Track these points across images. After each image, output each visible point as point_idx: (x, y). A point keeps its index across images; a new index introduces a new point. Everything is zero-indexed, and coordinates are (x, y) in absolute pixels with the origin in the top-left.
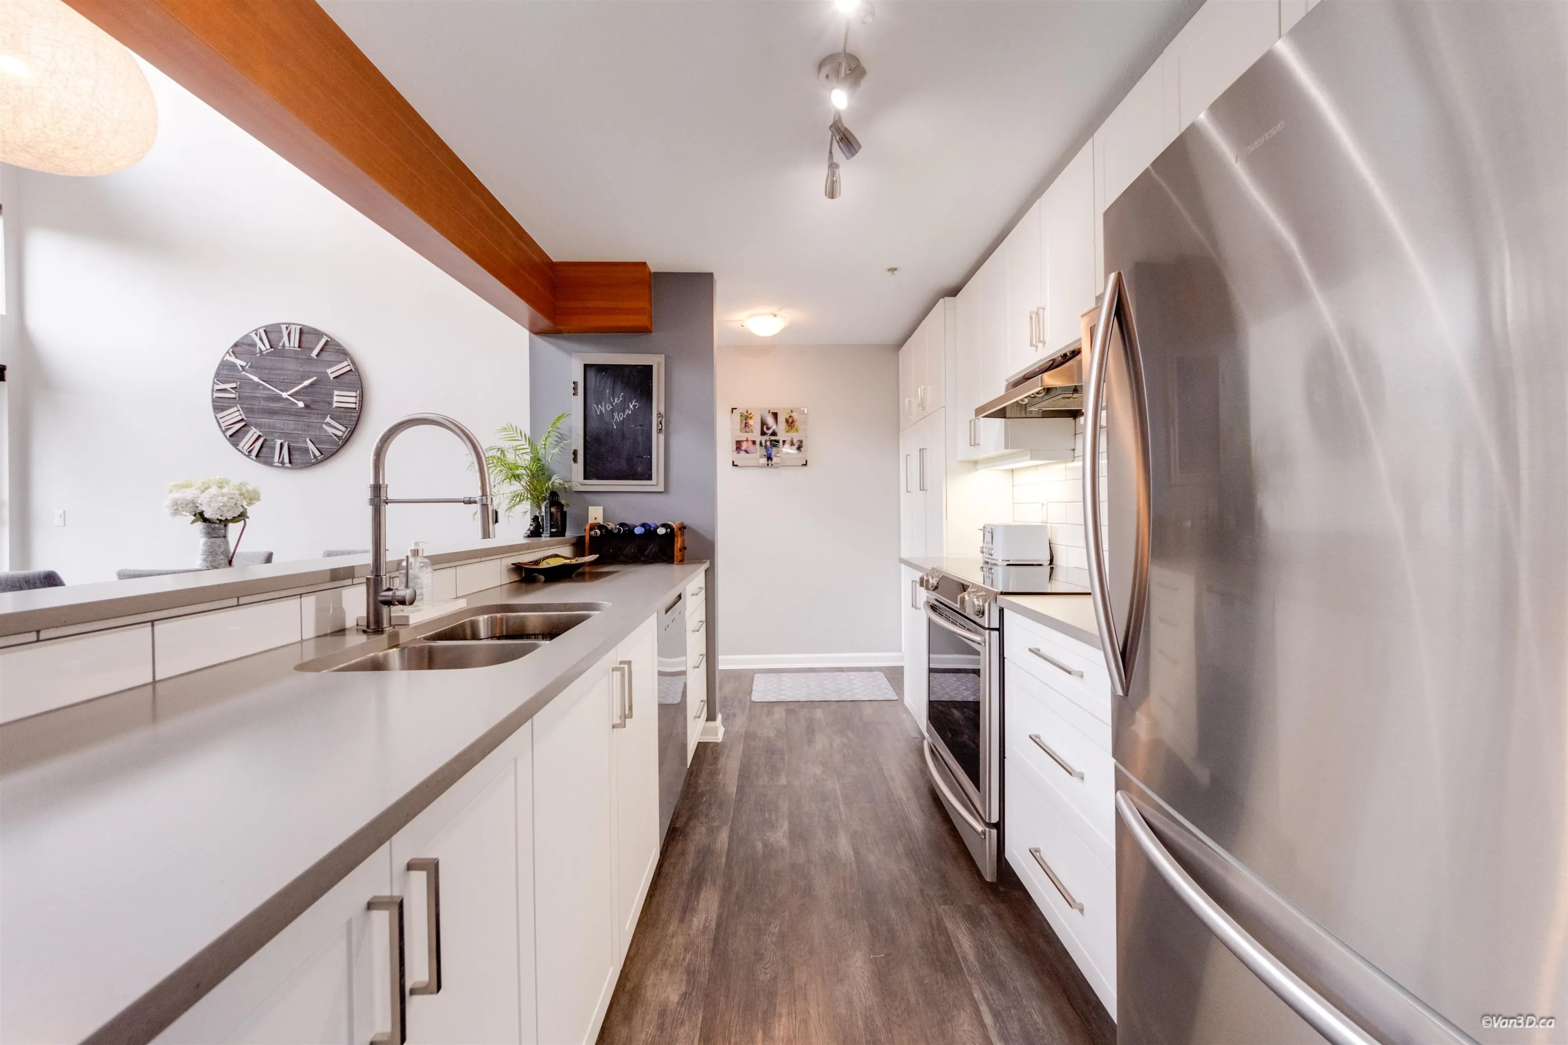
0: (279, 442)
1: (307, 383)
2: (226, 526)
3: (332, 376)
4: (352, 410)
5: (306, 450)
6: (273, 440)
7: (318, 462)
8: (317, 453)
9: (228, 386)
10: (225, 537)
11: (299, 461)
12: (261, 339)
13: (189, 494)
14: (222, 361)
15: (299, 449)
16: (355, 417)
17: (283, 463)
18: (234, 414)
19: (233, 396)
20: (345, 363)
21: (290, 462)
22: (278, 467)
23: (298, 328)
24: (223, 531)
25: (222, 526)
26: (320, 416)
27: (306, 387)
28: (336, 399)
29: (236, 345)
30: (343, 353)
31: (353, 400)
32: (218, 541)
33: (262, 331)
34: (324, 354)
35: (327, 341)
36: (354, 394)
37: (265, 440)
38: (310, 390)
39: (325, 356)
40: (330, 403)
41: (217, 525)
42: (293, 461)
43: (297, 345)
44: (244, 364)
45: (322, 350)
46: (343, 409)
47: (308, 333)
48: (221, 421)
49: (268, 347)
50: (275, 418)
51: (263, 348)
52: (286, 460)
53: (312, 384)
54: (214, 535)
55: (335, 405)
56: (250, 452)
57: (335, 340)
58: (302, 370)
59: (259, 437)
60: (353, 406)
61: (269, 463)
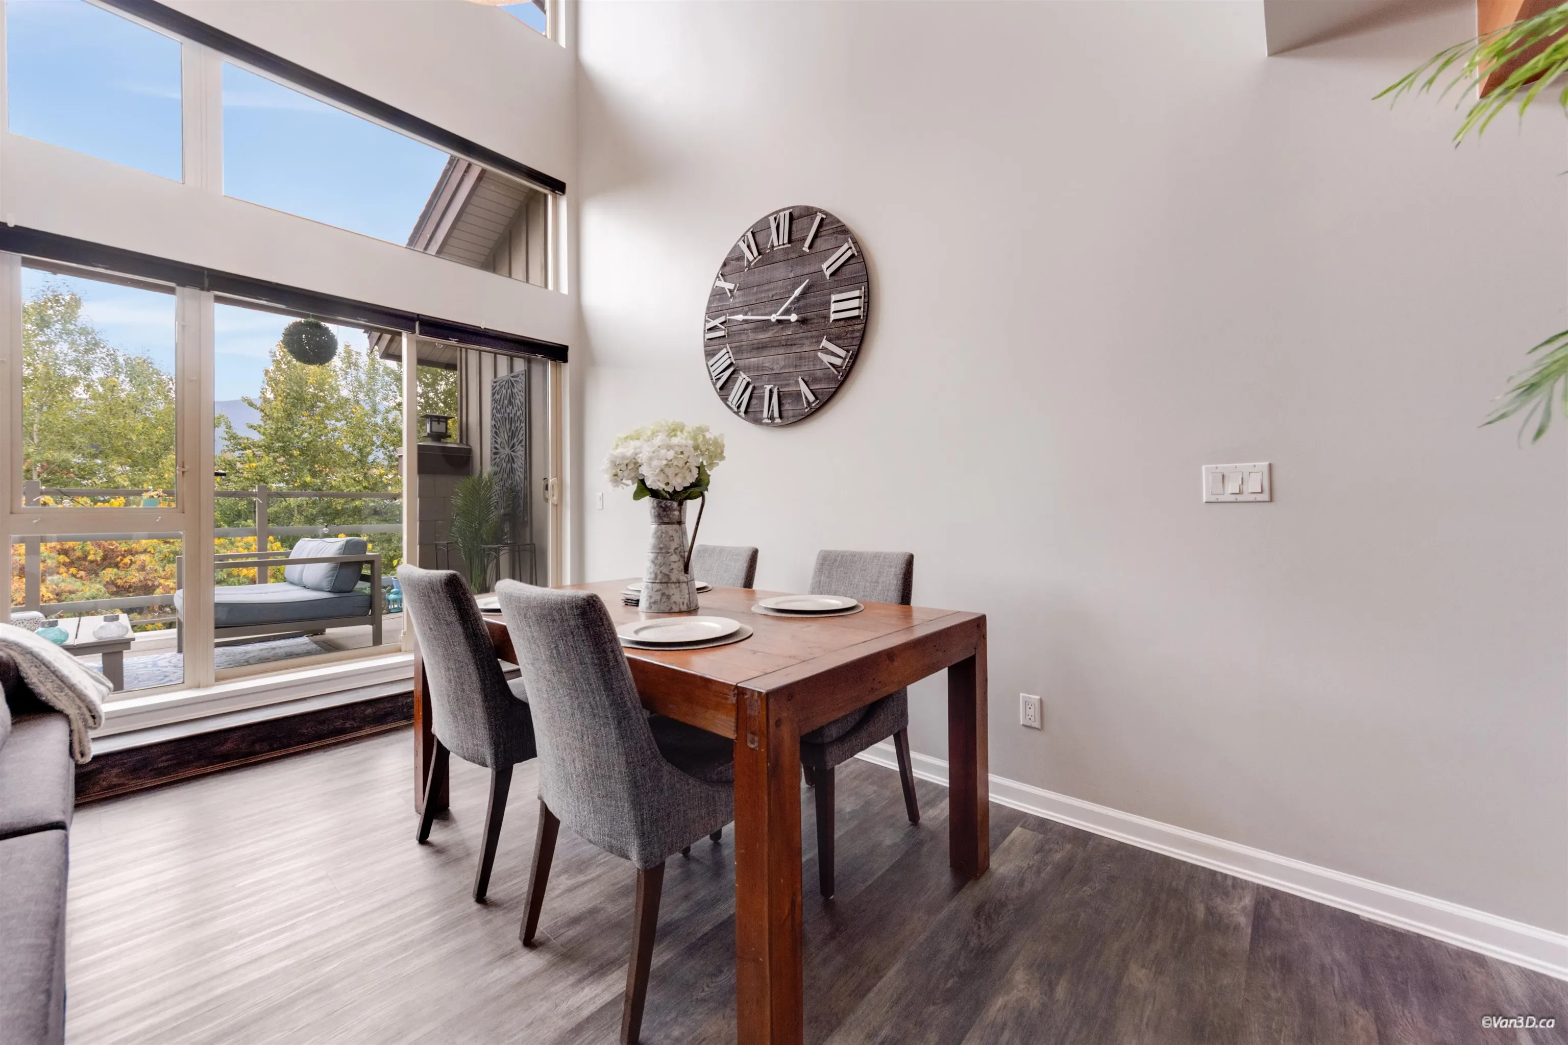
0: (768, 387)
1: (797, 292)
2: (681, 504)
3: (828, 273)
4: (855, 322)
5: (799, 394)
6: (762, 387)
7: (813, 412)
8: (811, 398)
9: (717, 322)
10: (680, 523)
11: (791, 413)
12: (749, 247)
13: (628, 450)
14: (713, 289)
15: (790, 394)
16: (858, 331)
17: (772, 418)
18: (724, 358)
19: (722, 333)
20: (846, 246)
21: (781, 417)
22: (767, 424)
23: (787, 212)
24: (677, 513)
25: (675, 504)
26: (814, 340)
27: (798, 299)
28: (834, 307)
29: (725, 265)
30: (843, 231)
31: (855, 303)
32: (671, 529)
33: (750, 235)
34: (819, 241)
35: (822, 219)
36: (856, 293)
37: (754, 388)
38: (802, 303)
39: (821, 245)
40: (827, 317)
41: (669, 503)
42: (784, 414)
43: (786, 241)
44: (731, 286)
45: (816, 236)
46: (842, 323)
47: (801, 217)
48: (712, 369)
49: (756, 254)
50: (765, 353)
51: (751, 258)
52: (776, 414)
53: (803, 294)
54: (666, 520)
55: (833, 317)
56: (739, 407)
57: (832, 216)
58: (792, 275)
59: (748, 384)
60: (855, 313)
61: (757, 421)
